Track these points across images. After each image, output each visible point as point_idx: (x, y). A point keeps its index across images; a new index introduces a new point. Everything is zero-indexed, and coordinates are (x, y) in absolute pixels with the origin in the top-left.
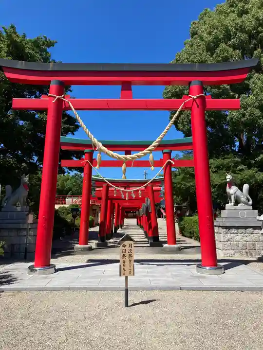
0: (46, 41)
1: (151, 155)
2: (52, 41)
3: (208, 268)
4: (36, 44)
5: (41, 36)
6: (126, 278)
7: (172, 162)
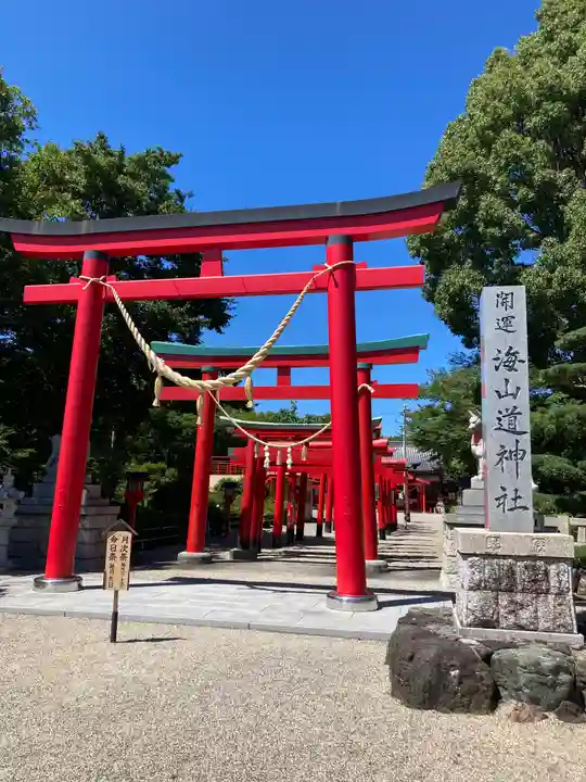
0: (161, 155)
1: (248, 379)
2: (173, 154)
3: (345, 598)
4: (141, 163)
5: (154, 147)
6: (116, 593)
7: (370, 388)
